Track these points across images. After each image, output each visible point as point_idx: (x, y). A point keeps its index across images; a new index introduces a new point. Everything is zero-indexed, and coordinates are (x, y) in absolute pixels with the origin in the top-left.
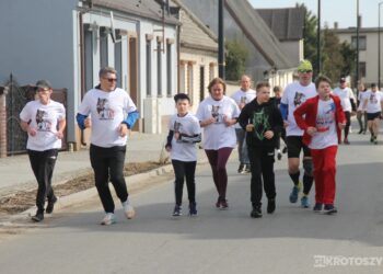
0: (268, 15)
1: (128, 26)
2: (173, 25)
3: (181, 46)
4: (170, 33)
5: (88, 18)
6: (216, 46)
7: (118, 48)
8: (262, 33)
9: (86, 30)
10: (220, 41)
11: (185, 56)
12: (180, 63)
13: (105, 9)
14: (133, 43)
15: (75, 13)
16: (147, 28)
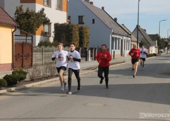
1: (121, 37)
2: (130, 37)
3: (131, 41)
4: (129, 39)
5: (113, 36)
7: (119, 41)
9: (113, 38)
11: (132, 43)
12: (131, 44)
14: (122, 40)
15: (111, 35)
16: (125, 38)
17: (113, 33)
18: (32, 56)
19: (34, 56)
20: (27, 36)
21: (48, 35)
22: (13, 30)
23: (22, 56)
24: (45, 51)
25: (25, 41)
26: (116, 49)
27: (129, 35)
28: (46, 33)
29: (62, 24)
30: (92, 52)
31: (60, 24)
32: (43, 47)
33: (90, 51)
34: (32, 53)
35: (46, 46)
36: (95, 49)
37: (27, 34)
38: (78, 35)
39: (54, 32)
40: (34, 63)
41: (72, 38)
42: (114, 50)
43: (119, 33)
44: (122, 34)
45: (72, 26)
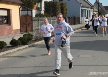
0: (105, 7)
1: (87, 9)
2: (92, 9)
3: (94, 11)
4: (92, 10)
5: (82, 8)
6: (98, 11)
7: (86, 12)
8: (104, 9)
9: (82, 10)
10: (98, 10)
12: (93, 13)
13: (84, 7)
15: (81, 8)
16: (89, 9)
17: (82, 7)
18: (32, 24)
19: (33, 23)
20: (28, 11)
21: (40, 10)
22: (20, 7)
23: (26, 24)
24: (40, 20)
25: (27, 14)
26: (84, 17)
27: (92, 7)
28: (39, 8)
29: (49, 2)
30: (69, 20)
31: (48, 2)
32: (39, 17)
33: (68, 19)
34: (32, 22)
35: (40, 17)
36: (71, 17)
37: (28, 9)
38: (60, 9)
39: (44, 7)
40: (34, 28)
41: (56, 11)
42: (83, 18)
43: (86, 6)
44: (87, 7)
45: (56, 3)
